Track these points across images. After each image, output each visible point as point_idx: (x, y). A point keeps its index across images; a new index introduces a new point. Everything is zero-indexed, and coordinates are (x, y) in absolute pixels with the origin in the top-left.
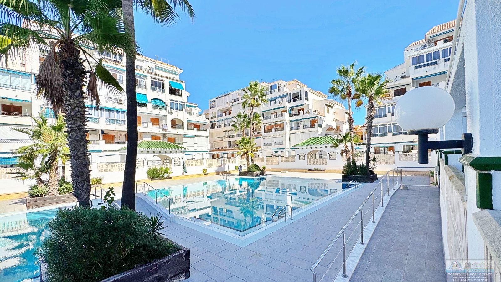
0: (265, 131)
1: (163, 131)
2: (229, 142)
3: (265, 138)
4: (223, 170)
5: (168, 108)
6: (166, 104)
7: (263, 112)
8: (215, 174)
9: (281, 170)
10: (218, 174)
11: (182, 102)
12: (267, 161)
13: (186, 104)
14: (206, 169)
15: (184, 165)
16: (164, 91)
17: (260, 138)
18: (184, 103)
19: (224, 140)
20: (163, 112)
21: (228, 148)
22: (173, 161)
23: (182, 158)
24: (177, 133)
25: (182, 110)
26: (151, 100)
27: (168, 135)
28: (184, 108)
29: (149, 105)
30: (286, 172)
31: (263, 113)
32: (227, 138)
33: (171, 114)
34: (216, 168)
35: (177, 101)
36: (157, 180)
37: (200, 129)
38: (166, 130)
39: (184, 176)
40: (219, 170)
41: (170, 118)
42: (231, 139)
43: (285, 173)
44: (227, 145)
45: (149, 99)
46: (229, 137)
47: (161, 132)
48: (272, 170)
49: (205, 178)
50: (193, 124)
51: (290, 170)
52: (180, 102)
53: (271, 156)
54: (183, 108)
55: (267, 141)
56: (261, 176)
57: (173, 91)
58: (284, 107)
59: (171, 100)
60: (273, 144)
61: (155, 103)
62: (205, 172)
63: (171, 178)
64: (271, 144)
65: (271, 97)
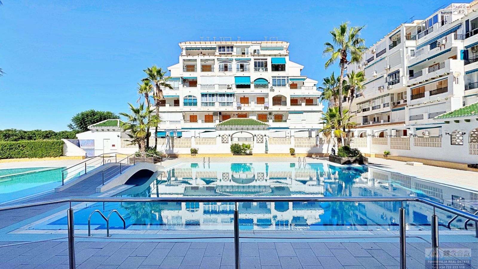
0: (413, 98)
1: (265, 109)
2: (364, 117)
3: (412, 107)
4: (320, 152)
5: (270, 85)
6: (268, 82)
7: (409, 67)
8: (306, 155)
9: (406, 159)
10: (310, 155)
11: (285, 77)
13: (289, 78)
14: (293, 148)
15: (266, 143)
16: (266, 70)
17: (404, 109)
18: (288, 77)
19: (358, 114)
20: (264, 91)
21: (362, 125)
22: (255, 138)
23: (265, 135)
24: (280, 110)
25: (285, 85)
26: (255, 81)
28: (288, 83)
29: (252, 86)
30: (415, 163)
31: (411, 69)
32: (362, 112)
33: (273, 90)
34: (309, 149)
35: (280, 77)
36: (239, 155)
37: (313, 104)
38: (267, 108)
39: (266, 154)
40: (315, 151)
41: (272, 95)
42: (366, 113)
43: (413, 165)
44: (360, 121)
45: (252, 80)
46: (364, 110)
47: (263, 110)
48: (399, 158)
49: (293, 159)
50: (305, 98)
51: (428, 162)
52: (282, 77)
54: (286, 83)
55: (415, 112)
57: (276, 68)
58: (449, 50)
59: (273, 77)
60: (426, 116)
61: (258, 83)
62: (292, 153)
63: (252, 155)
64: (421, 117)
65: (426, 40)
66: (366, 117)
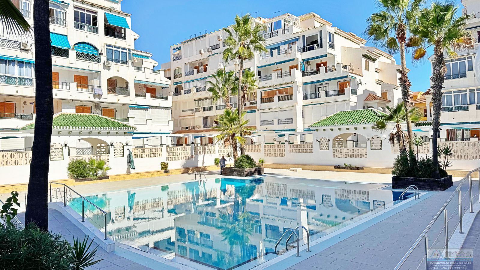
0: (263, 101)
1: (95, 98)
2: (204, 118)
3: (262, 111)
4: (195, 165)
5: (103, 59)
6: (100, 52)
7: (258, 67)
8: (182, 171)
9: (288, 166)
10: (186, 171)
11: (126, 50)
12: (266, 151)
13: (132, 52)
14: (166, 162)
15: (129, 156)
16: (96, 31)
17: (255, 111)
18: (129, 50)
19: (197, 114)
20: (93, 66)
21: (202, 128)
22: (111, 149)
23: (127, 144)
24: (119, 102)
25: (126, 63)
26: (76, 44)
27: (103, 105)
28: (130, 59)
29: (72, 53)
30: (298, 169)
31: (260, 69)
32: (202, 111)
33: (108, 68)
34: (184, 162)
35: (119, 48)
36: (86, 180)
37: (157, 95)
38: (99, 96)
39: (129, 175)
40: (188, 166)
41: (106, 75)
42: (207, 114)
43: (296, 171)
44: (199, 123)
45: (72, 43)
46: (204, 109)
47: (92, 99)
48: (273, 166)
49: (164, 179)
50: (145, 86)
51: (305, 167)
52: (122, 49)
53: (273, 142)
54: (128, 59)
55: (266, 117)
56: (257, 176)
57: (110, 31)
58: (293, 60)
59: (107, 45)
60: (276, 122)
61: (81, 51)
62: (164, 167)
63: (108, 177)
64: (271, 123)
65: (272, 42)
66: (206, 117)
